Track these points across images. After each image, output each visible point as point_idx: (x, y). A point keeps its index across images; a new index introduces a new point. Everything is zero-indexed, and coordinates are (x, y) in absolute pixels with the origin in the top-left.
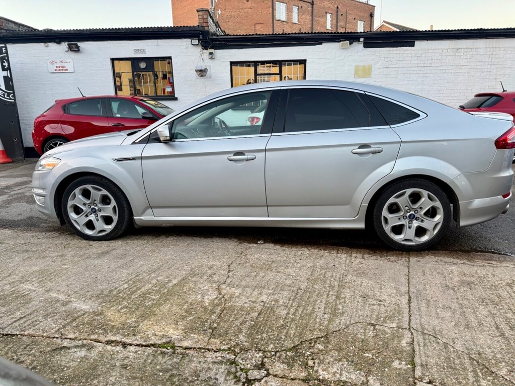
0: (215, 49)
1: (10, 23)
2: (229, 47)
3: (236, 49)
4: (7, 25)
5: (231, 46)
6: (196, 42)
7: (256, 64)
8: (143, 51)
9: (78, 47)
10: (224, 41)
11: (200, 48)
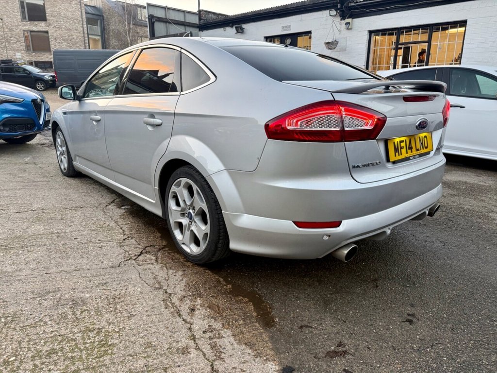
0: (353, 18)
1: (210, 14)
2: (369, 14)
3: (376, 15)
4: (207, 16)
5: (370, 12)
6: (334, 12)
7: (399, 31)
8: (289, 27)
9: (242, 29)
10: (361, 8)
11: (338, 19)
